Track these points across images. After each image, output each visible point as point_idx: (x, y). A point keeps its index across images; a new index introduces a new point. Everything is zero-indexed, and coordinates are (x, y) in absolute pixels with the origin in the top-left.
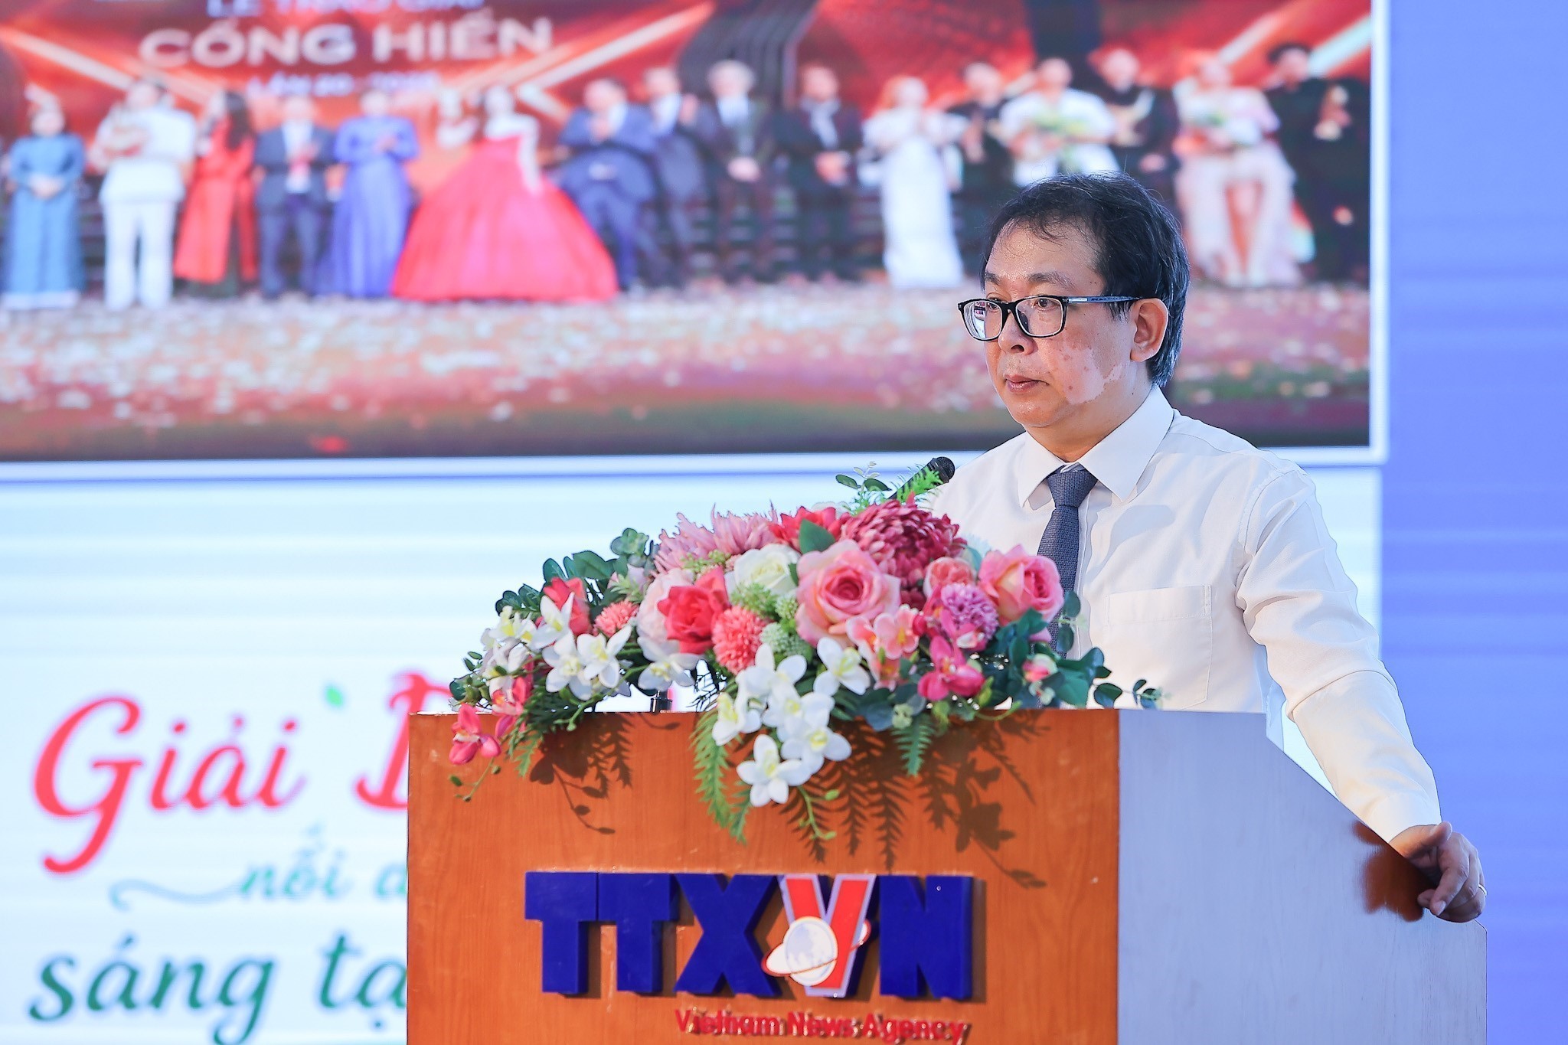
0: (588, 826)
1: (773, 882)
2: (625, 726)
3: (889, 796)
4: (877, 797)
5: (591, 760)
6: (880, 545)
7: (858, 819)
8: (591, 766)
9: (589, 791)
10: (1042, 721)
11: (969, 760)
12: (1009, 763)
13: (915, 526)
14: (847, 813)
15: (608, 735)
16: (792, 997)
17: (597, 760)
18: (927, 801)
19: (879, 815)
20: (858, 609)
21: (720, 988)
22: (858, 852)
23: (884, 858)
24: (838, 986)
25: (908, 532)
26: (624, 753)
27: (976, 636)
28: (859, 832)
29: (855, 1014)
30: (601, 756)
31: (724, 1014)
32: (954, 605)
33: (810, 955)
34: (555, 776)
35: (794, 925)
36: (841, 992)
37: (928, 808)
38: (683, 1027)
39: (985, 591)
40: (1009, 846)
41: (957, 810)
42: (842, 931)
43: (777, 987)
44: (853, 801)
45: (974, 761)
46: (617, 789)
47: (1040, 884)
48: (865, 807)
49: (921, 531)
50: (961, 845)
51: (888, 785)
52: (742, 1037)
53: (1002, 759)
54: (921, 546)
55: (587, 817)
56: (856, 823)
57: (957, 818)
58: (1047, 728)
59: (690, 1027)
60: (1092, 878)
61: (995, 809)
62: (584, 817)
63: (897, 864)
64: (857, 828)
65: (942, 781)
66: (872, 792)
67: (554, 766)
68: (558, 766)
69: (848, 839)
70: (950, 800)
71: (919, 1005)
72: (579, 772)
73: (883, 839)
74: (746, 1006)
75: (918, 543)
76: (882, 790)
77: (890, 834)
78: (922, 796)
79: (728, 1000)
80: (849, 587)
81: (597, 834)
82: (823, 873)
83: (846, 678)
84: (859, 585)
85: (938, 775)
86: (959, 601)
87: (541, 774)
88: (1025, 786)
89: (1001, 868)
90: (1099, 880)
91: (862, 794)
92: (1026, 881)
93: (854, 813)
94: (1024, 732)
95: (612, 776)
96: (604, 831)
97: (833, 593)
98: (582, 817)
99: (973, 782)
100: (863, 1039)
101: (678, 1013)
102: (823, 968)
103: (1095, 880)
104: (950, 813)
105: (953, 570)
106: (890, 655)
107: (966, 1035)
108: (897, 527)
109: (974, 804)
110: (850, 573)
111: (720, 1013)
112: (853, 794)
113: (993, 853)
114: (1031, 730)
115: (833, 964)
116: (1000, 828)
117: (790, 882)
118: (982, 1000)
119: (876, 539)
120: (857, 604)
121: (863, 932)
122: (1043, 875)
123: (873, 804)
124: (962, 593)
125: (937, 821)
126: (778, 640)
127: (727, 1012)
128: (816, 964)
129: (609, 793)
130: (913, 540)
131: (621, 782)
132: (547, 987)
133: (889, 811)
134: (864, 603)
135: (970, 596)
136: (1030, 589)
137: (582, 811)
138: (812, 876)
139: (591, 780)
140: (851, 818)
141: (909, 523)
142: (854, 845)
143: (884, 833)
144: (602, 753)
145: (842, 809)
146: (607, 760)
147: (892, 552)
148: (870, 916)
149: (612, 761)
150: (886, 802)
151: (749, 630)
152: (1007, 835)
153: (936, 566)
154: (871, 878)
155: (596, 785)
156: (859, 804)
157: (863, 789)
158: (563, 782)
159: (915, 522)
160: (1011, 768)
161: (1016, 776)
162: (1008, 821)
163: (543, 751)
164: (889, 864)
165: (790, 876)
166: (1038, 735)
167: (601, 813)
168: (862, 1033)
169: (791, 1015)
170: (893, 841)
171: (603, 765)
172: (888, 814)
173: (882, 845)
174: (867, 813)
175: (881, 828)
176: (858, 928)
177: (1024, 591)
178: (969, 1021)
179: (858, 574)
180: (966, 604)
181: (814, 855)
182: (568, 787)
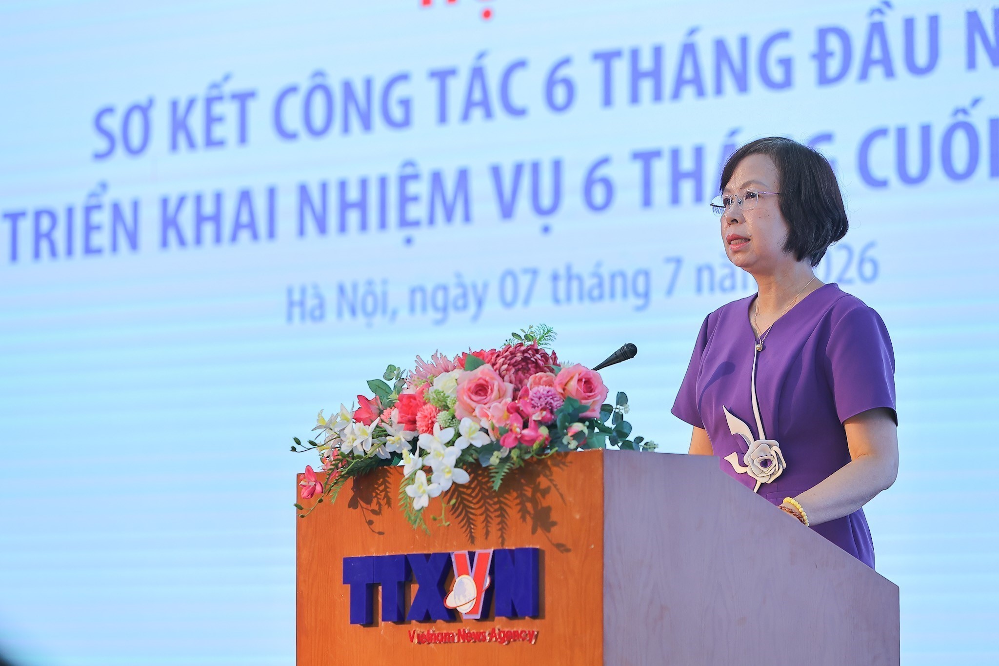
0: (373, 531)
1: (448, 557)
2: (389, 474)
3: (503, 506)
4: (497, 506)
5: (374, 494)
6: (505, 366)
7: (489, 519)
8: (374, 497)
9: (374, 512)
10: (569, 458)
11: (537, 483)
12: (554, 483)
13: (529, 356)
14: (484, 516)
15: (381, 480)
16: (461, 621)
17: (377, 494)
18: (519, 507)
19: (498, 516)
20: (486, 401)
21: (427, 618)
22: (489, 538)
23: (500, 540)
24: (477, 613)
25: (525, 359)
26: (388, 490)
27: (541, 413)
28: (489, 527)
29: (487, 627)
30: (378, 492)
31: (431, 632)
32: (537, 397)
33: (465, 596)
34: (359, 505)
35: (458, 580)
36: (478, 617)
37: (519, 511)
38: (412, 641)
39: (556, 390)
40: (555, 529)
41: (532, 512)
42: (478, 582)
43: (453, 615)
44: (487, 509)
45: (539, 483)
46: (385, 508)
47: (568, 550)
48: (492, 513)
49: (532, 359)
50: (534, 531)
51: (502, 499)
52: (439, 644)
53: (551, 481)
54: (532, 367)
55: (372, 526)
56: (488, 522)
57: (532, 516)
58: (571, 462)
59: (416, 640)
60: (591, 545)
61: (548, 509)
62: (371, 526)
63: (506, 543)
64: (489, 525)
65: (525, 495)
66: (495, 503)
67: (358, 499)
68: (360, 498)
69: (485, 531)
70: (529, 506)
71: (516, 622)
72: (368, 502)
73: (500, 530)
74: (441, 627)
75: (530, 366)
76: (499, 502)
77: (503, 527)
78: (517, 505)
79: (433, 624)
80: (481, 389)
81: (377, 535)
82: (471, 550)
83: (472, 439)
84: (487, 388)
85: (524, 492)
86: (538, 395)
87: (353, 504)
88: (561, 495)
89: (551, 542)
90: (594, 547)
91: (490, 505)
92: (562, 549)
93: (488, 516)
94: (561, 465)
95: (383, 502)
96: (380, 533)
97: (472, 393)
98: (370, 526)
99: (539, 495)
100: (490, 643)
101: (409, 632)
102: (471, 603)
103: (593, 546)
104: (529, 513)
105: (544, 379)
106: (497, 425)
107: (536, 637)
108: (519, 357)
109: (540, 507)
110: (482, 382)
111: (429, 631)
112: (487, 505)
113: (547, 534)
114: (564, 464)
115: (475, 601)
116: (551, 520)
117: (456, 556)
118: (543, 617)
119: (503, 364)
120: (485, 398)
121: (487, 582)
122: (570, 545)
123: (496, 511)
124: (542, 391)
125: (523, 518)
126: (445, 421)
127: (433, 631)
128: (467, 601)
129: (382, 512)
130: (527, 364)
131: (387, 506)
132: (352, 622)
133: (502, 514)
134: (488, 398)
135: (545, 392)
136: (581, 388)
137: (370, 523)
138: (466, 552)
139: (374, 506)
140: (486, 519)
141: (526, 355)
142: (487, 533)
143: (500, 526)
144: (379, 490)
145: (482, 514)
146: (381, 494)
147: (513, 370)
148: (491, 573)
149: (383, 494)
150: (501, 509)
151: (432, 415)
152: (554, 524)
153: (536, 377)
154: (491, 551)
155: (376, 508)
156: (490, 511)
157: (491, 502)
158: (362, 507)
159: (529, 354)
160: (555, 486)
161: (558, 490)
162: (554, 516)
163: (354, 491)
164: (503, 543)
165: (456, 552)
166: (567, 466)
167: (379, 523)
168: (490, 640)
169: (459, 630)
170: (505, 531)
171: (379, 496)
172: (502, 516)
173: (499, 533)
174: (492, 515)
175: (499, 524)
176: (486, 578)
177: (577, 389)
178: (538, 630)
179: (487, 382)
180: (542, 396)
181: (470, 541)
182: (364, 510)
